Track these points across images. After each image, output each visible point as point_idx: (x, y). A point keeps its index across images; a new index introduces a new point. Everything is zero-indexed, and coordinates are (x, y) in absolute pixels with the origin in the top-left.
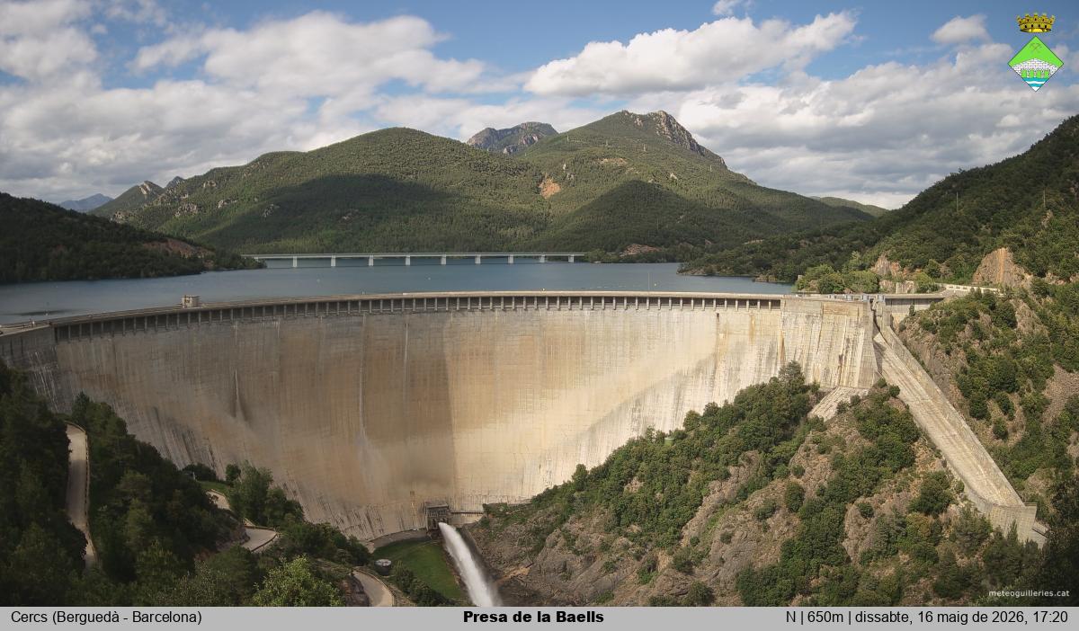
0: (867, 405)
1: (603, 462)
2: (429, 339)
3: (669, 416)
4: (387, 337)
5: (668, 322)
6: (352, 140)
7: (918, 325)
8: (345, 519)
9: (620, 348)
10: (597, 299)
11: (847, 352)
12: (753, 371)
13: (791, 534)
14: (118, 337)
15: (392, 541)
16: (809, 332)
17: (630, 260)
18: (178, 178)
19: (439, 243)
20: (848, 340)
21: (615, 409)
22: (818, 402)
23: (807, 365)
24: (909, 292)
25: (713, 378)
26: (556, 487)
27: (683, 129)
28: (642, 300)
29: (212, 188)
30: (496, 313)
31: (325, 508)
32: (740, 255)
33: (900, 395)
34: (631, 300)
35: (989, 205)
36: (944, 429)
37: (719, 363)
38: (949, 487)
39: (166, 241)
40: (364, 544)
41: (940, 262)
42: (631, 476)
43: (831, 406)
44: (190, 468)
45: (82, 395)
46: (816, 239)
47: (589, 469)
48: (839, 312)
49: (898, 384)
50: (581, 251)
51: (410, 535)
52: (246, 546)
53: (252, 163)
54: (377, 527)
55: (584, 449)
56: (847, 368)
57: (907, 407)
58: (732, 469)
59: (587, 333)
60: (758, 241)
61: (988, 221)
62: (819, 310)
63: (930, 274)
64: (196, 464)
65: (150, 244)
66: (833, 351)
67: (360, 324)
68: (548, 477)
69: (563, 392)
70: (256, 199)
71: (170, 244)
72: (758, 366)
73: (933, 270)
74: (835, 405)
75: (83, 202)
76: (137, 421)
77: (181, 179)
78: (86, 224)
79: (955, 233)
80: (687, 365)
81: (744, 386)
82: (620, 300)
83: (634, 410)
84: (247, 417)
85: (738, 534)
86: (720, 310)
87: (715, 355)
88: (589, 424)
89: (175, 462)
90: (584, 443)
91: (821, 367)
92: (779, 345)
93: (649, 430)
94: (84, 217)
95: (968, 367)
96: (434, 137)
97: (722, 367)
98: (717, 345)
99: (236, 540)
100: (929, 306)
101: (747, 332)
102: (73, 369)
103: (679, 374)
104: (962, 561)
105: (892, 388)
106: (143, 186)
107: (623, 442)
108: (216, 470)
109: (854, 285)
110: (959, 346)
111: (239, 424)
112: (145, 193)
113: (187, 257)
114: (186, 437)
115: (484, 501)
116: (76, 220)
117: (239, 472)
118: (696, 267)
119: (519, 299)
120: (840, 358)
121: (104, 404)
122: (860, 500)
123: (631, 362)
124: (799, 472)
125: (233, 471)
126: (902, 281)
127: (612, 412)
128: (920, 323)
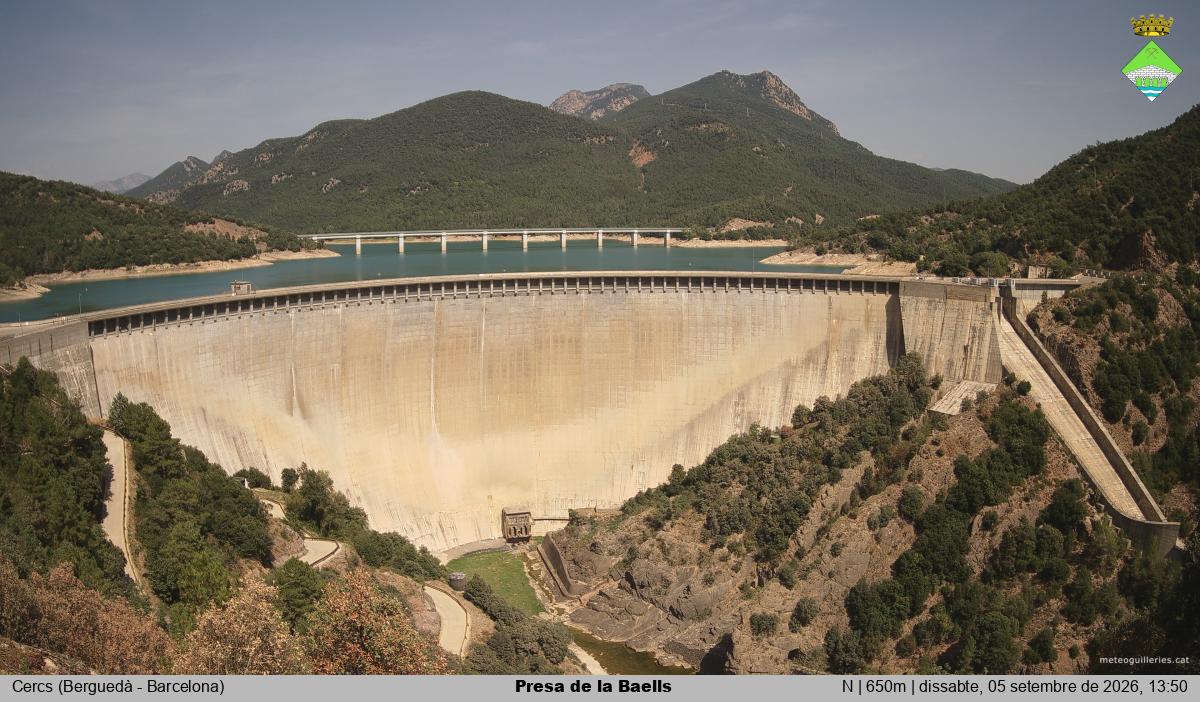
0: (994, 402)
1: (702, 461)
2: (509, 324)
3: (775, 413)
4: (461, 323)
5: (775, 306)
6: (420, 105)
7: (1050, 315)
8: (415, 527)
9: (722, 335)
10: (696, 281)
11: (973, 342)
12: (869, 361)
13: (909, 547)
14: (160, 329)
15: (467, 551)
16: (931, 321)
17: (732, 236)
18: (225, 152)
19: (521, 218)
20: (974, 329)
21: (715, 403)
22: (940, 398)
23: (929, 356)
24: (1041, 277)
25: (824, 369)
26: (649, 490)
27: (791, 91)
28: (746, 282)
29: (264, 162)
30: (583, 295)
31: (392, 516)
32: (854, 232)
33: (1031, 392)
34: (734, 282)
35: (1129, 182)
36: (1079, 431)
37: (831, 353)
38: (1084, 495)
39: (213, 223)
40: (435, 555)
41: (1076, 244)
42: (733, 478)
43: (955, 402)
44: (242, 474)
45: (120, 396)
46: (938, 216)
47: (686, 470)
48: (964, 297)
49: (1028, 379)
50: (677, 226)
51: (489, 545)
52: (304, 559)
53: (308, 134)
54: (450, 537)
55: (681, 448)
56: (973, 360)
57: (1039, 405)
58: (845, 472)
59: (685, 318)
60: (874, 217)
61: (1128, 200)
62: (942, 294)
63: (1063, 257)
64: (248, 469)
65: (195, 227)
66: (958, 342)
67: (432, 309)
68: (641, 479)
69: (658, 383)
70: (314, 173)
71: (217, 225)
72: (874, 357)
73: (1068, 253)
74: (960, 401)
75: (118, 182)
76: (182, 423)
77: (229, 154)
78: (122, 206)
79: (1091, 211)
80: (796, 355)
81: (859, 378)
82: (721, 281)
83: (737, 404)
84: (305, 414)
85: (851, 545)
86: (832, 294)
87: (827, 343)
88: (688, 419)
89: (225, 467)
90: (682, 441)
91: (944, 358)
92: (898, 332)
93: (753, 427)
94: (119, 199)
95: (1107, 363)
96: (513, 101)
97: (834, 357)
98: (828, 332)
99: (293, 552)
100: (1063, 292)
101: (862, 318)
102: (110, 368)
103: (787, 364)
104: (1096, 581)
105: (1022, 383)
106: (186, 162)
107: (724, 440)
108: (270, 475)
109: (981, 269)
110: (1095, 338)
111: (296, 421)
112: (189, 170)
113: (236, 239)
114: (236, 439)
115: (570, 507)
116: (111, 202)
117: (297, 477)
118: (806, 245)
119: (609, 281)
120: (966, 348)
121: (144, 405)
122: (987, 509)
123: (733, 350)
124: (919, 476)
125: (289, 476)
126: (1034, 266)
127: (713, 406)
128: (1052, 312)
